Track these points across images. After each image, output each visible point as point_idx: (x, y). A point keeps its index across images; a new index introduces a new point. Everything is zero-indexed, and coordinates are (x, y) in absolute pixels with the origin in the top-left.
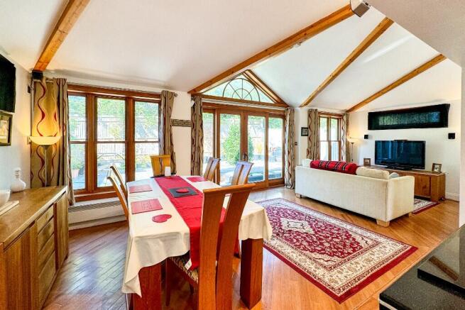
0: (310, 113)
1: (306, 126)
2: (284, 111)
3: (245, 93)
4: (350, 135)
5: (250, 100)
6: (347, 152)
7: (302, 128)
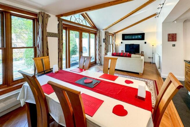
0: (106, 33)
2: (96, 31)
3: (80, 21)
4: (116, 42)
5: (82, 24)
7: (103, 39)
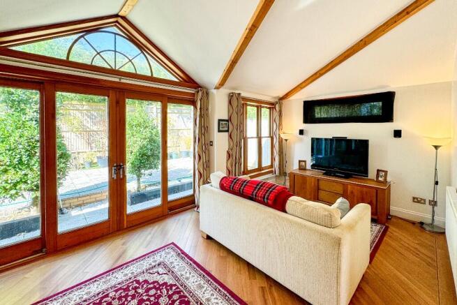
0: (231, 98)
1: (226, 117)
2: (193, 95)
4: (284, 130)
6: (279, 151)
7: (220, 120)
